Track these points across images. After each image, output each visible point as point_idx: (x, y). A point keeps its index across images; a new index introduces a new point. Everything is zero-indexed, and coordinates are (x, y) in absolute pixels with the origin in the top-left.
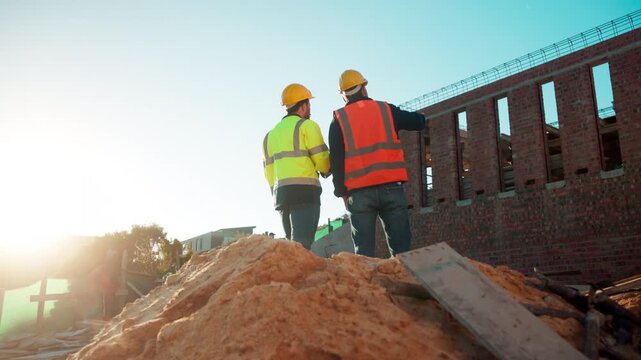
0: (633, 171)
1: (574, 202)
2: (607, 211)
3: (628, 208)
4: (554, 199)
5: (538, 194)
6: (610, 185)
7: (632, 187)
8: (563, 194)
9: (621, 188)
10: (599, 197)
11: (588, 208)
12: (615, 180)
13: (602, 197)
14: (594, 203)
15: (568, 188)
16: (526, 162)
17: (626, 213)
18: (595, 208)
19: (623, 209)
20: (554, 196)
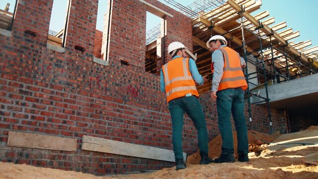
0: (114, 66)
1: (69, 69)
2: (92, 86)
3: (106, 90)
4: (52, 59)
5: (37, 47)
6: (98, 69)
7: (112, 76)
8: (61, 58)
9: (104, 74)
10: (88, 73)
11: (79, 79)
12: (102, 67)
13: (90, 74)
14: (84, 77)
15: (66, 56)
16: (32, 14)
17: (104, 92)
18: (84, 81)
19: (102, 89)
20: (52, 56)
